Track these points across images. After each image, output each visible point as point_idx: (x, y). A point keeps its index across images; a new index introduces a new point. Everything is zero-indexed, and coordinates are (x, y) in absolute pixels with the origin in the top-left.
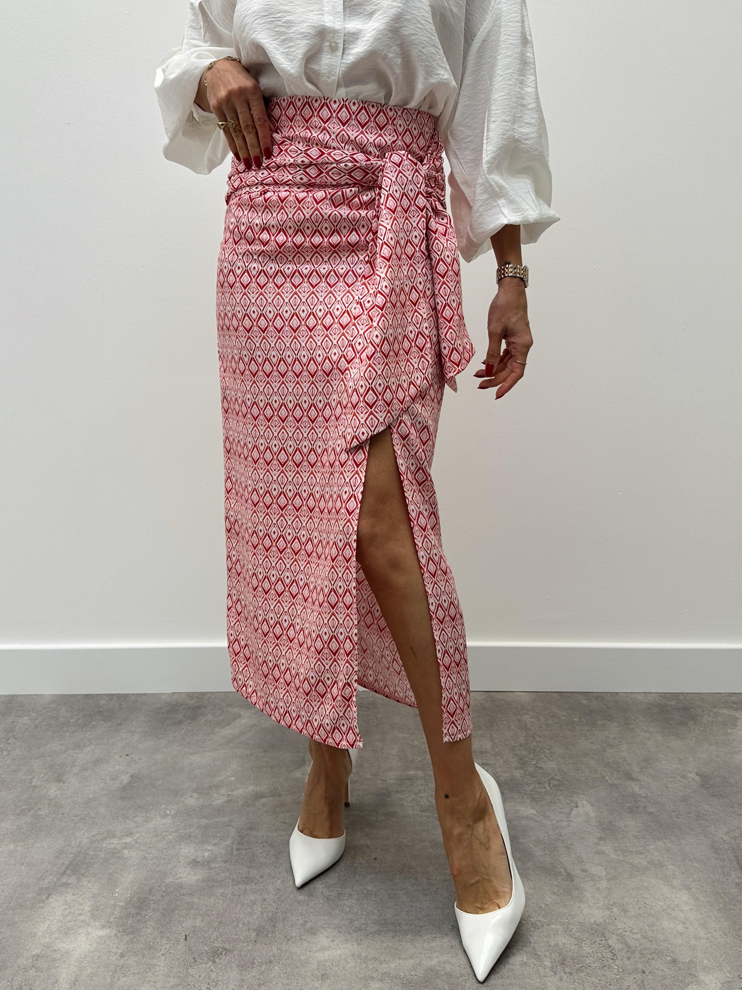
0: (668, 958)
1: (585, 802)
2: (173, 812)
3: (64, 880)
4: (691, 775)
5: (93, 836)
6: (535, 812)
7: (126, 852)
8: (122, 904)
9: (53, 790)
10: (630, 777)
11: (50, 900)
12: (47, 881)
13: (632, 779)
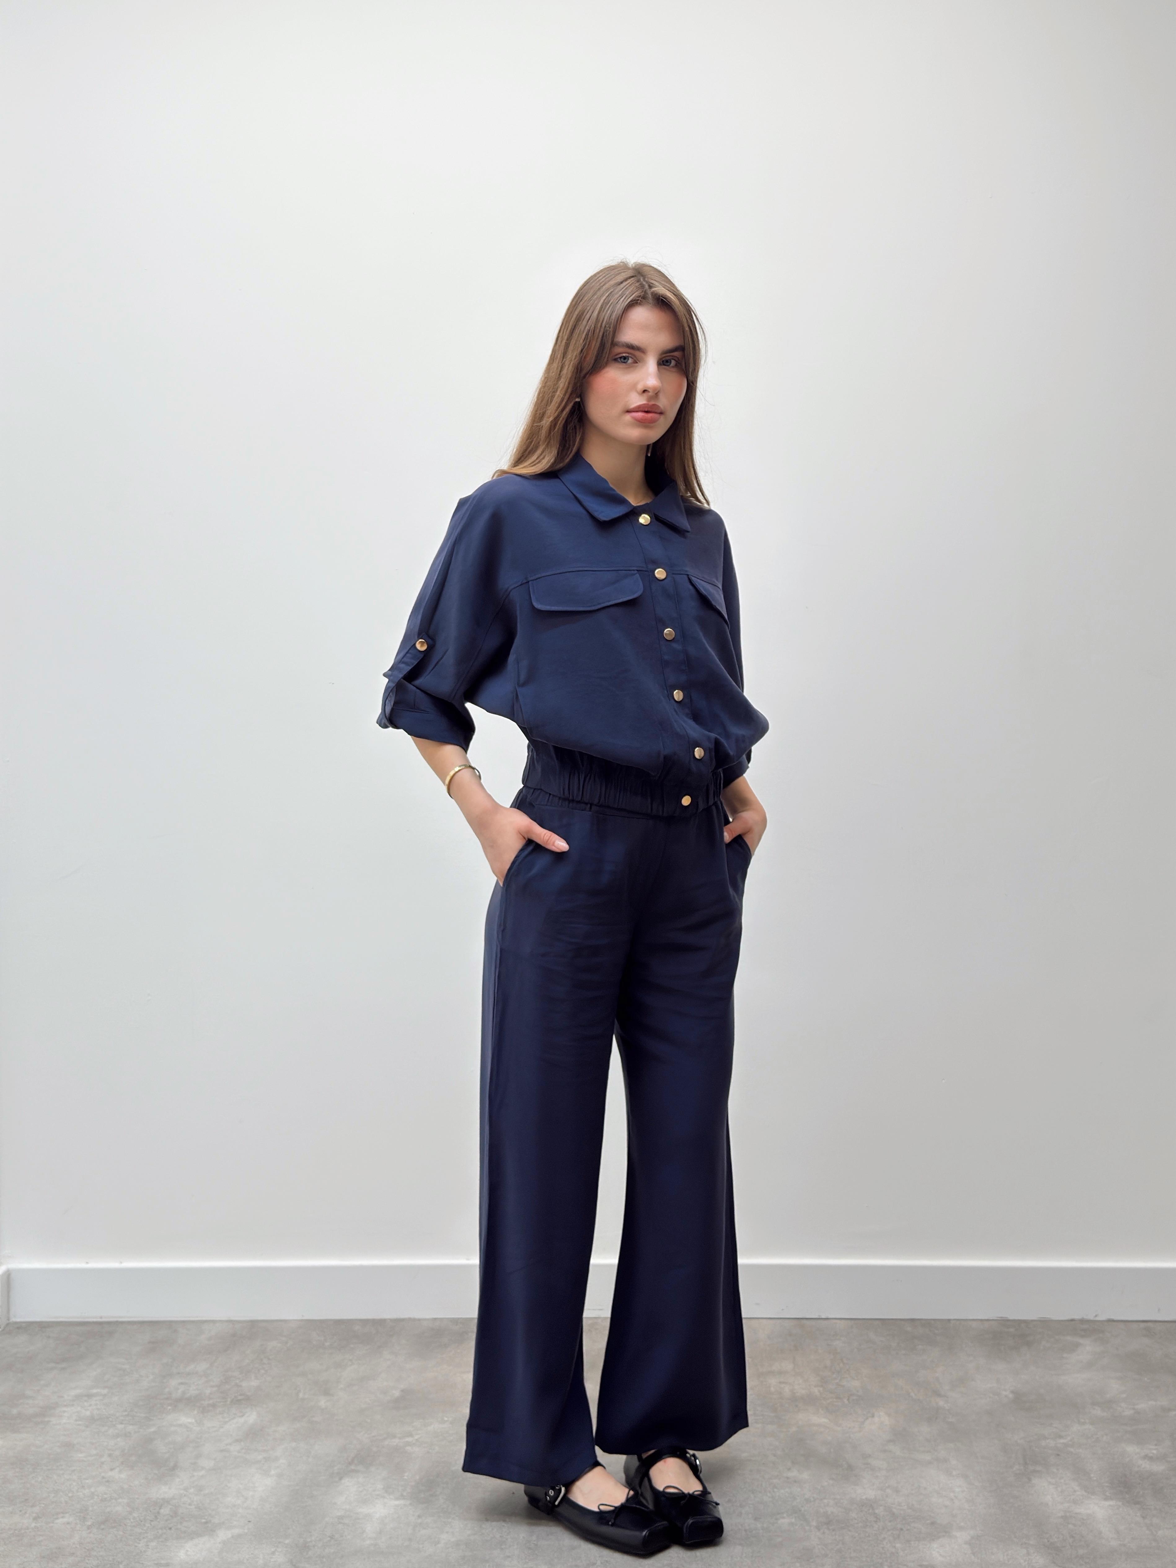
0: (928, 1522)
1: (882, 1414)
2: (450, 1419)
3: (353, 1467)
4: (1004, 1393)
5: (374, 1436)
6: (828, 1420)
7: (408, 1448)
8: (413, 1484)
9: (323, 1402)
10: (937, 1394)
11: (343, 1481)
12: (336, 1468)
13: (939, 1395)
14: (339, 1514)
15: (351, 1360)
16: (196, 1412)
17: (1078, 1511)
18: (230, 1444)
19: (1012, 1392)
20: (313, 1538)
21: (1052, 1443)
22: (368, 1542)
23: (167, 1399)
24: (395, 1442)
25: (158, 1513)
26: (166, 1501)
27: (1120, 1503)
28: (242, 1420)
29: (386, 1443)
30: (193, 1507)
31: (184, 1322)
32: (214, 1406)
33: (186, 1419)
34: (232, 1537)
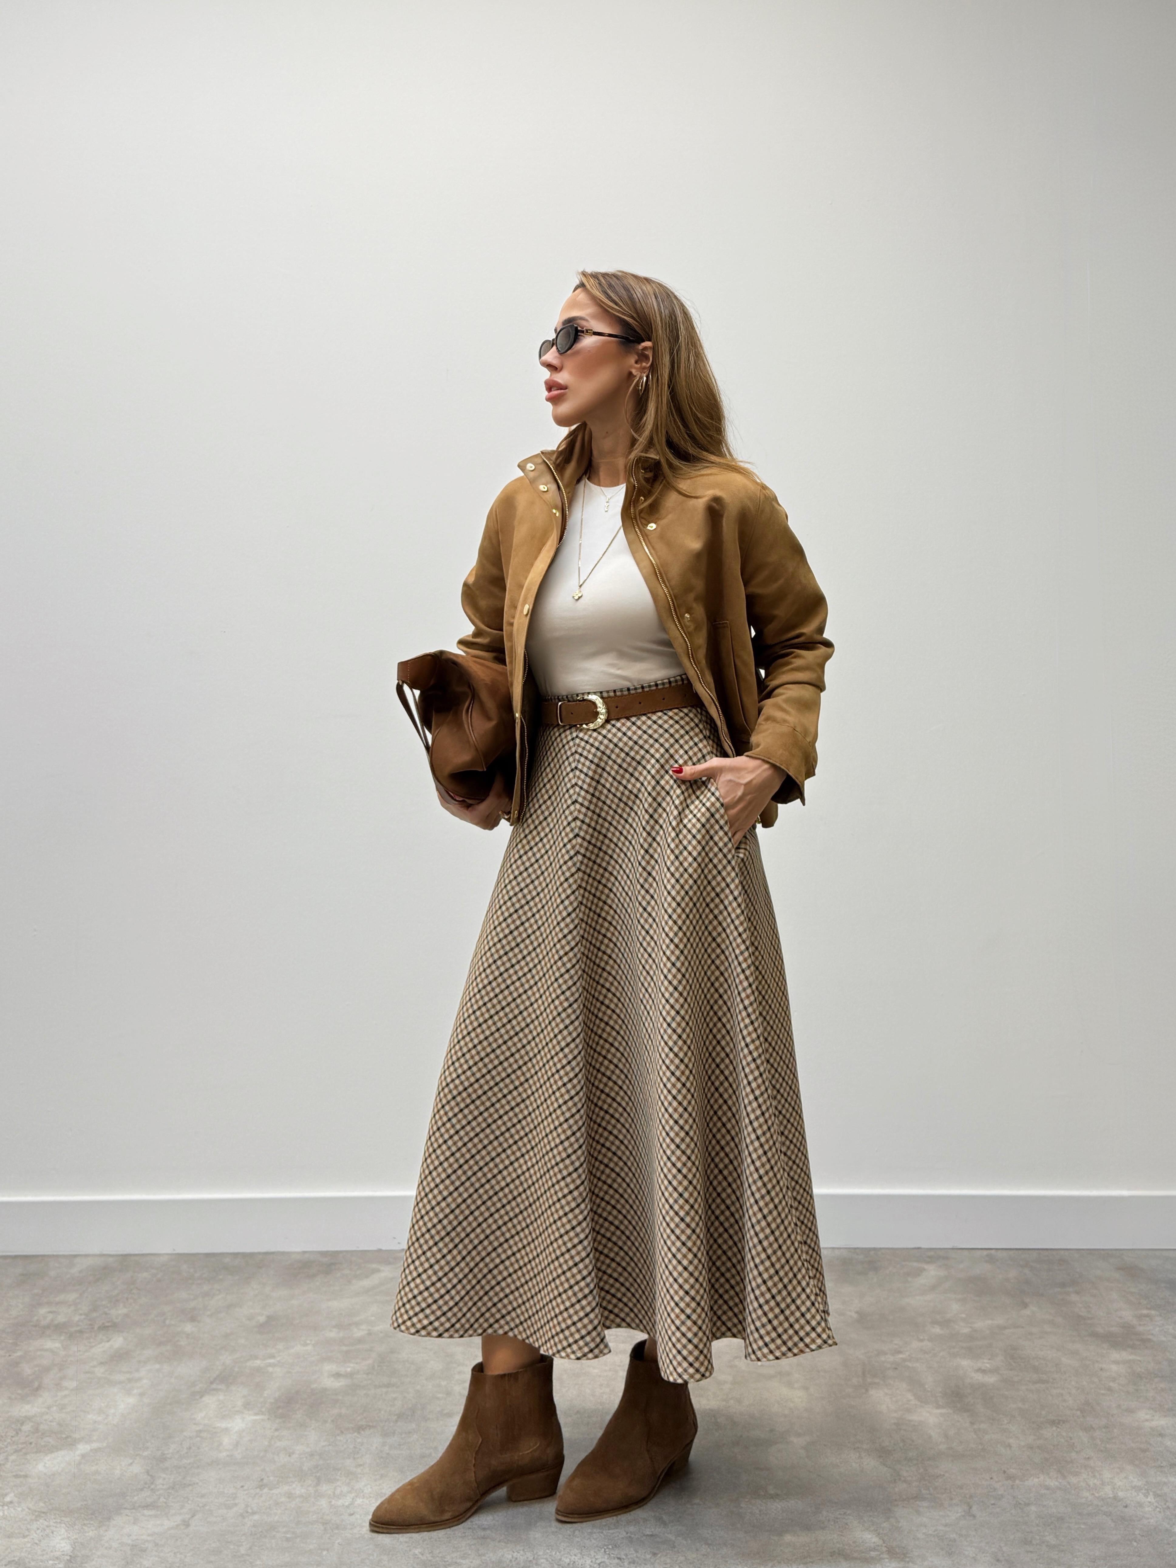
14: (198, 1429)
15: (219, 1290)
16: (62, 1338)
17: (910, 1418)
18: (94, 1367)
19: (857, 1312)
20: (171, 1451)
21: (891, 1358)
22: (224, 1454)
23: (35, 1326)
24: (258, 1363)
25: (20, 1430)
26: (29, 1418)
27: (950, 1411)
28: (108, 1345)
29: (249, 1364)
30: (54, 1424)
31: (57, 1256)
32: (81, 1332)
33: (52, 1344)
34: (91, 1450)
